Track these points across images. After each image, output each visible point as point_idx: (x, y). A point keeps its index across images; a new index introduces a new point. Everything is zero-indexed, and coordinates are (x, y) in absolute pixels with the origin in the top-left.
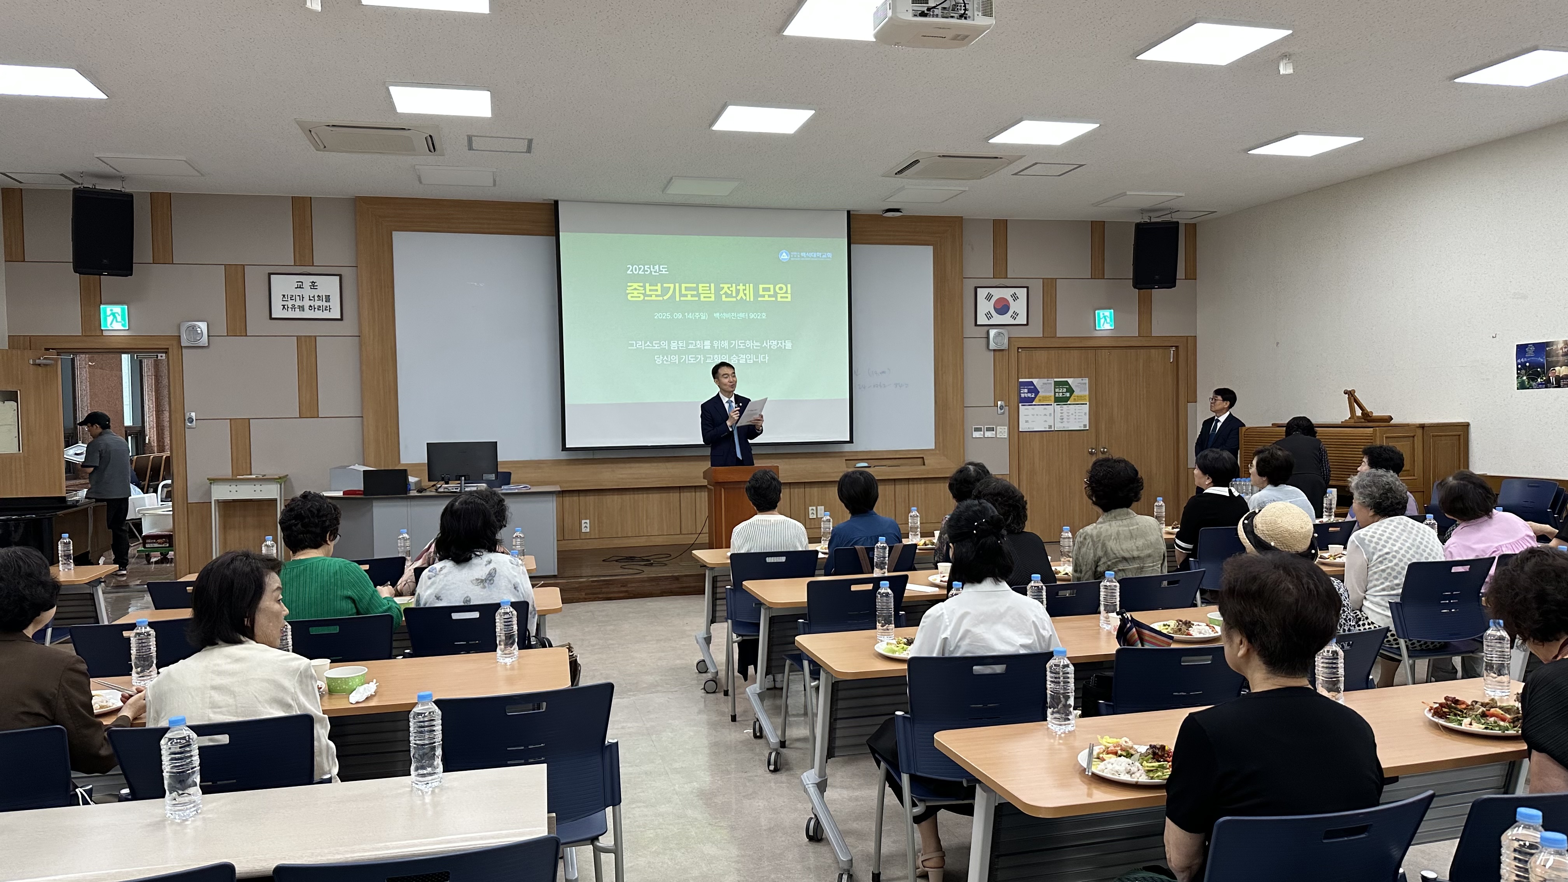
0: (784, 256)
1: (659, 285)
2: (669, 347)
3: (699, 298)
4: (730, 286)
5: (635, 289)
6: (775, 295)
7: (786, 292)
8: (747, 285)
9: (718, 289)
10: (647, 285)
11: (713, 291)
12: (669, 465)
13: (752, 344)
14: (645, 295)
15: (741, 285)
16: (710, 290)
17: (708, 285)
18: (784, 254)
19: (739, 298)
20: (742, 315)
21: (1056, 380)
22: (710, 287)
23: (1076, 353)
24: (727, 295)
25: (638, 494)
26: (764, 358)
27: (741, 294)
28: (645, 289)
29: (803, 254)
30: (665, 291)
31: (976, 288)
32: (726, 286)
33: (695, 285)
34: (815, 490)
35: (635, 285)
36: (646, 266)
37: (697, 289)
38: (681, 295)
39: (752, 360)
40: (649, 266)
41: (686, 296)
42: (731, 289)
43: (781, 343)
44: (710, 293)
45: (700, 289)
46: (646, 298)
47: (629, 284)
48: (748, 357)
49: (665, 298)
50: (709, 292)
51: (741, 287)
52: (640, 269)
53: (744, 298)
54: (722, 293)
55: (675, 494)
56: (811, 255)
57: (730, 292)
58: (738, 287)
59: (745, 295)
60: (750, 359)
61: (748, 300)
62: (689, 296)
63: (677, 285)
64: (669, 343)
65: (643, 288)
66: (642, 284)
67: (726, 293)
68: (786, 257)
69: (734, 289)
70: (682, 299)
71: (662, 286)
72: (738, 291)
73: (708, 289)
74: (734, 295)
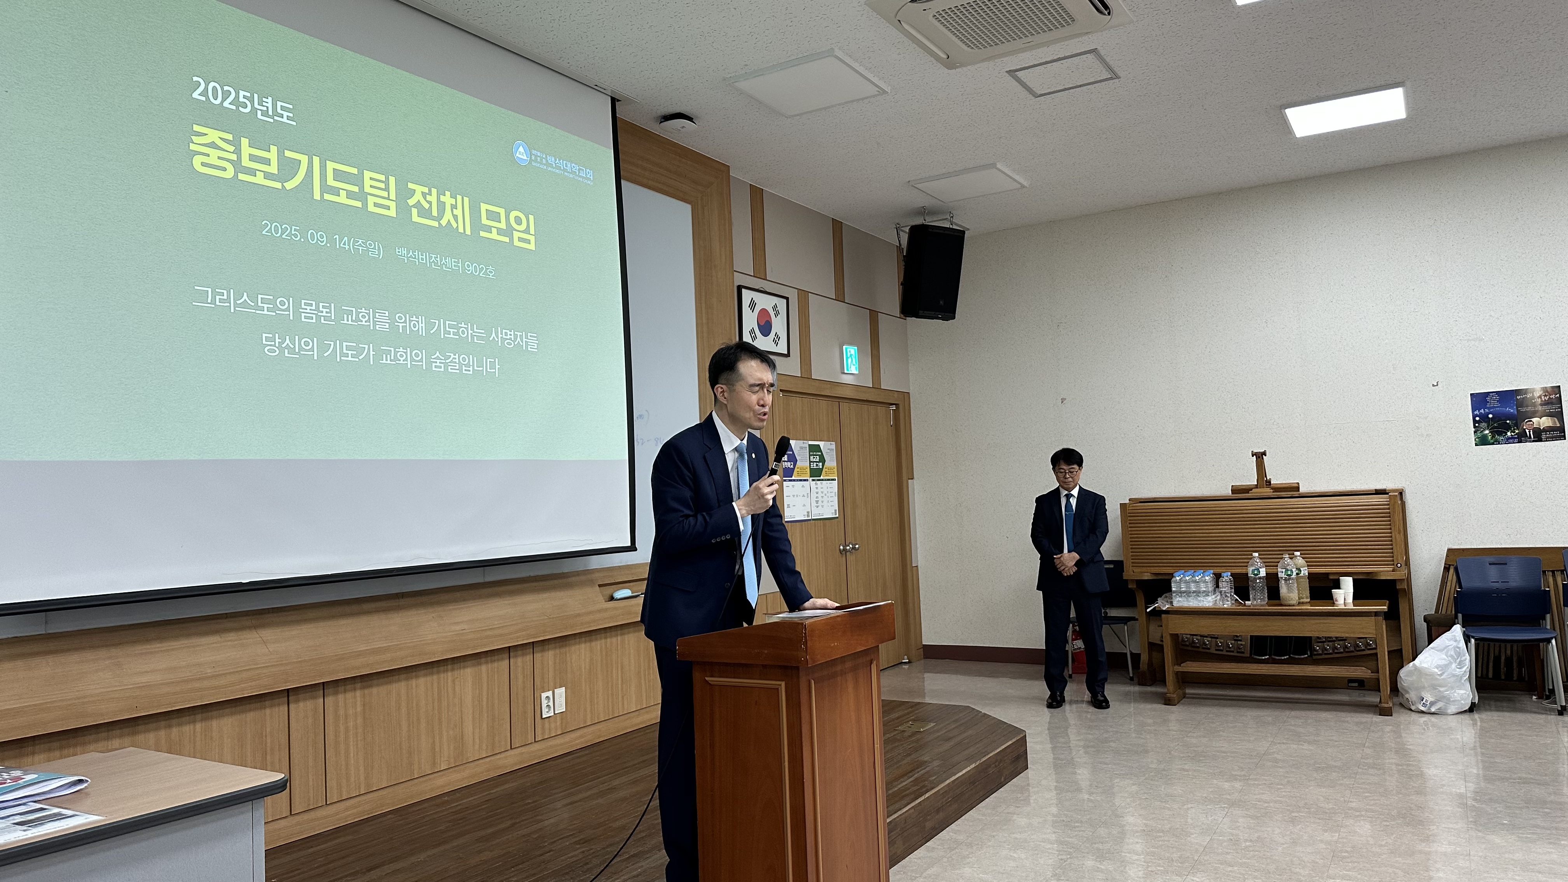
0: (521, 153)
1: (274, 149)
2: (297, 313)
3: (365, 204)
4: (426, 190)
5: (213, 145)
6: (508, 231)
7: (527, 231)
8: (459, 198)
9: (404, 194)
10: (245, 142)
11: (393, 197)
13: (470, 332)
14: (237, 165)
15: (448, 193)
16: (387, 189)
17: (382, 178)
18: (521, 149)
19: (444, 222)
20: (450, 262)
21: (811, 443)
22: (387, 182)
24: (425, 213)
26: (493, 366)
27: (448, 216)
28: (238, 151)
29: (551, 160)
30: (288, 168)
31: (740, 288)
32: (419, 189)
33: (355, 171)
34: (550, 656)
35: (214, 135)
36: (242, 93)
37: (358, 180)
38: (326, 188)
39: (471, 369)
40: (248, 94)
41: (336, 192)
42: (428, 198)
43: (521, 336)
44: (388, 198)
45: (367, 183)
46: (241, 177)
47: (196, 128)
48: (464, 360)
49: (289, 185)
50: (385, 194)
51: (447, 199)
52: (225, 95)
53: (454, 225)
54: (411, 202)
56: (562, 164)
57: (427, 206)
58: (442, 198)
59: (455, 217)
60: (468, 365)
61: (461, 230)
62: (343, 193)
63: (316, 160)
64: (297, 306)
65: (232, 149)
66: (230, 137)
67: (418, 205)
68: (525, 158)
69: (433, 198)
70: (327, 197)
71: (280, 154)
72: (441, 206)
73: (382, 186)
74: (435, 213)
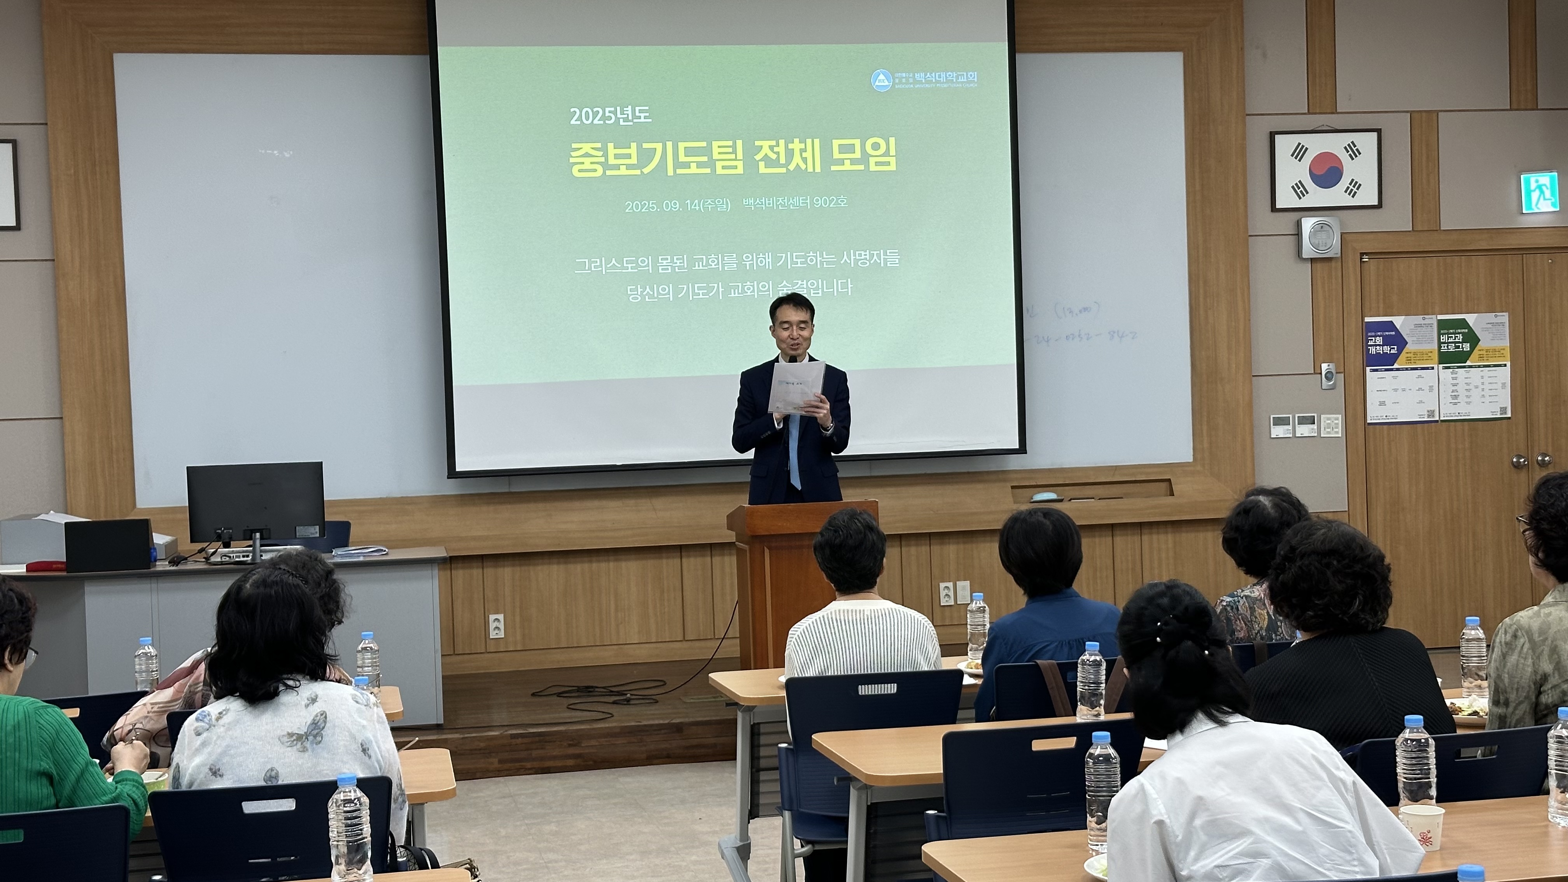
0: (882, 81)
1: (634, 145)
2: (656, 267)
3: (714, 169)
4: (773, 143)
5: (587, 155)
6: (865, 158)
7: (887, 153)
8: (809, 141)
9: (751, 151)
10: (611, 146)
11: (740, 156)
12: (660, 503)
13: (819, 259)
14: (606, 166)
15: (796, 140)
16: (735, 152)
17: (730, 143)
18: (882, 77)
19: (792, 167)
20: (798, 201)
21: (1440, 317)
22: (734, 147)
23: (1481, 261)
24: (772, 163)
25: (599, 561)
26: (844, 286)
27: (797, 159)
28: (606, 155)
29: (920, 76)
30: (645, 156)
31: (1272, 136)
32: (766, 144)
33: (704, 144)
34: (952, 551)
35: (587, 147)
36: (607, 110)
37: (708, 151)
38: (678, 165)
39: (820, 291)
40: (612, 109)
41: (687, 165)
42: (776, 149)
43: (879, 256)
44: (736, 159)
45: (716, 150)
46: (608, 173)
47: (574, 146)
48: (812, 284)
49: (646, 170)
50: (733, 156)
51: (796, 145)
52: (595, 114)
53: (803, 167)
54: (758, 157)
55: (671, 561)
56: (933, 77)
57: (774, 156)
58: (791, 146)
59: (805, 160)
60: (817, 288)
61: (810, 169)
62: (693, 165)
63: (669, 145)
64: (655, 261)
65: (601, 153)
66: (599, 145)
67: (766, 158)
68: (887, 83)
69: (781, 149)
70: (679, 171)
71: (639, 147)
72: (790, 154)
73: (730, 150)
74: (783, 160)
